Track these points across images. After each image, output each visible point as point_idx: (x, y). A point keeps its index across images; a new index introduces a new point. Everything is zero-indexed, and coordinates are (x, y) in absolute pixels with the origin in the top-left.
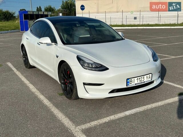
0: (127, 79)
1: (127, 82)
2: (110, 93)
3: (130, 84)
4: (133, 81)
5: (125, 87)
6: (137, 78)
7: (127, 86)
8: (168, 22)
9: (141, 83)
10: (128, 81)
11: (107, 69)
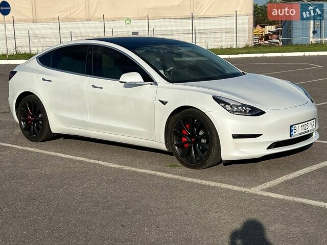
0: (291, 126)
1: (291, 131)
2: (268, 148)
3: (294, 134)
4: (297, 129)
5: (288, 138)
6: (301, 125)
7: (291, 136)
8: (216, 44)
9: (306, 132)
10: (292, 129)
11: (263, 113)
